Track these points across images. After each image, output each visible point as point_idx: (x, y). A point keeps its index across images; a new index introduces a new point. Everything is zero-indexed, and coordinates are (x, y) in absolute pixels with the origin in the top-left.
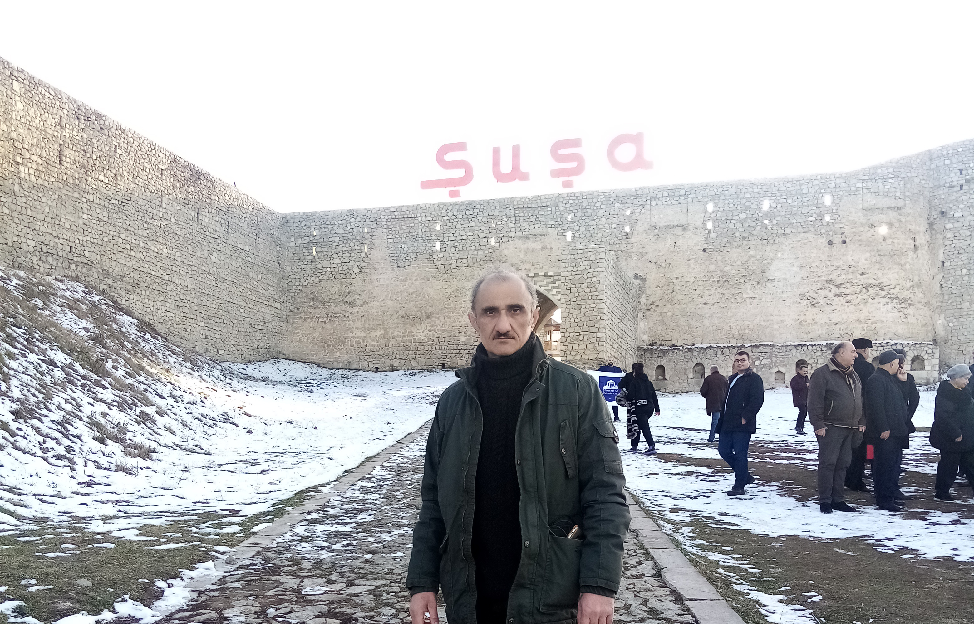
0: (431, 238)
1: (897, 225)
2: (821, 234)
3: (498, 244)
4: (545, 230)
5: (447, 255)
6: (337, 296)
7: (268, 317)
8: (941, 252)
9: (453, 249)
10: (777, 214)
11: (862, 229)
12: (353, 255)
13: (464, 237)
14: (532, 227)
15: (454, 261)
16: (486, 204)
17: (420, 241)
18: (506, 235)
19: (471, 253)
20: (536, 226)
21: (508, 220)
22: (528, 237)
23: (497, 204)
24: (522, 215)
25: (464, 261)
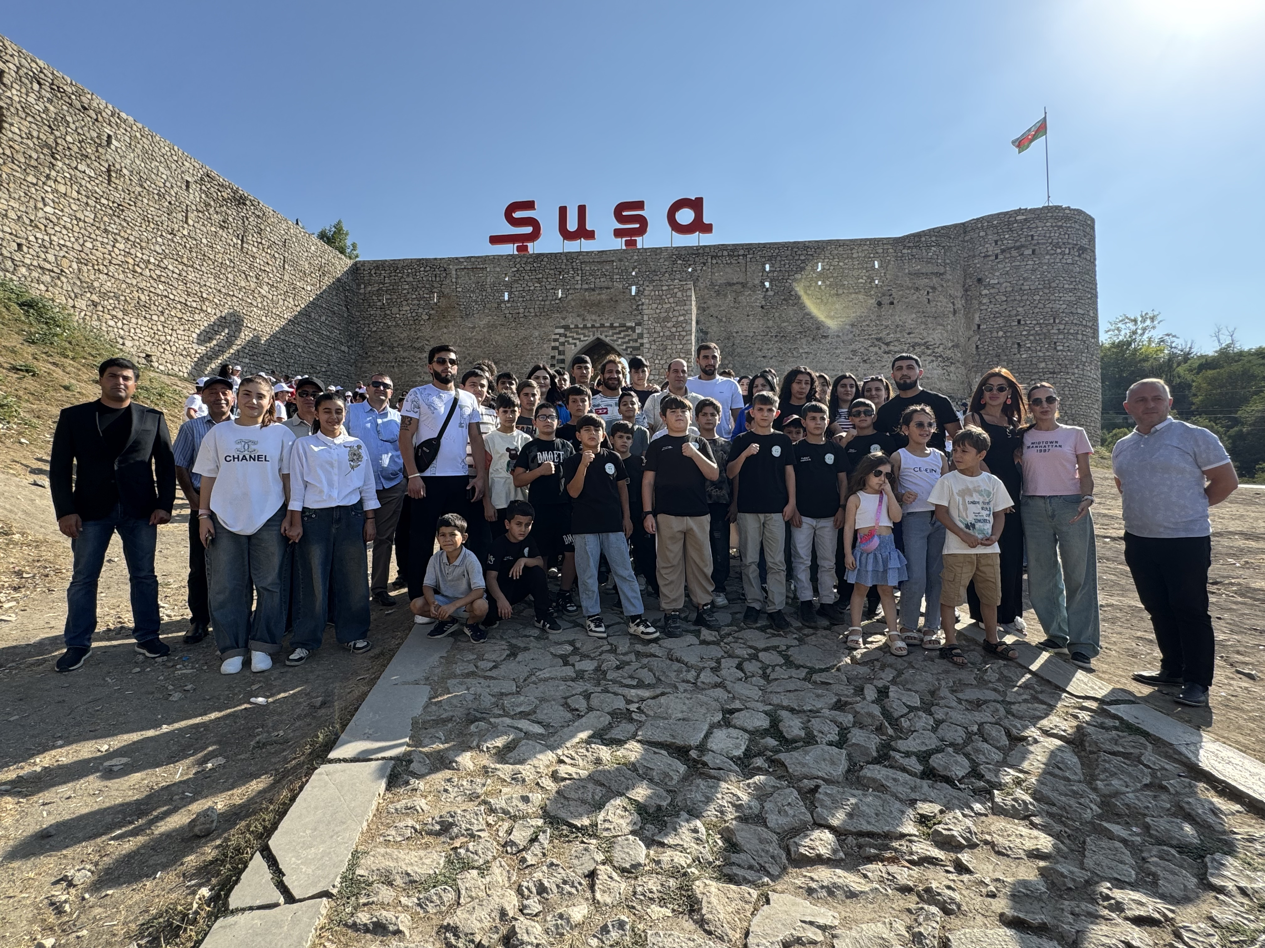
0: (499, 288)
1: (940, 289)
2: (871, 296)
3: (565, 296)
4: (610, 284)
5: (515, 304)
6: (406, 342)
7: (334, 359)
8: (977, 316)
9: (520, 299)
10: (830, 275)
11: (908, 292)
12: (422, 302)
13: (532, 288)
14: (598, 280)
15: (521, 311)
16: (553, 257)
17: (489, 290)
18: (573, 287)
19: (538, 303)
20: (602, 280)
21: (575, 273)
22: (593, 290)
23: (564, 258)
24: (588, 268)
25: (532, 310)
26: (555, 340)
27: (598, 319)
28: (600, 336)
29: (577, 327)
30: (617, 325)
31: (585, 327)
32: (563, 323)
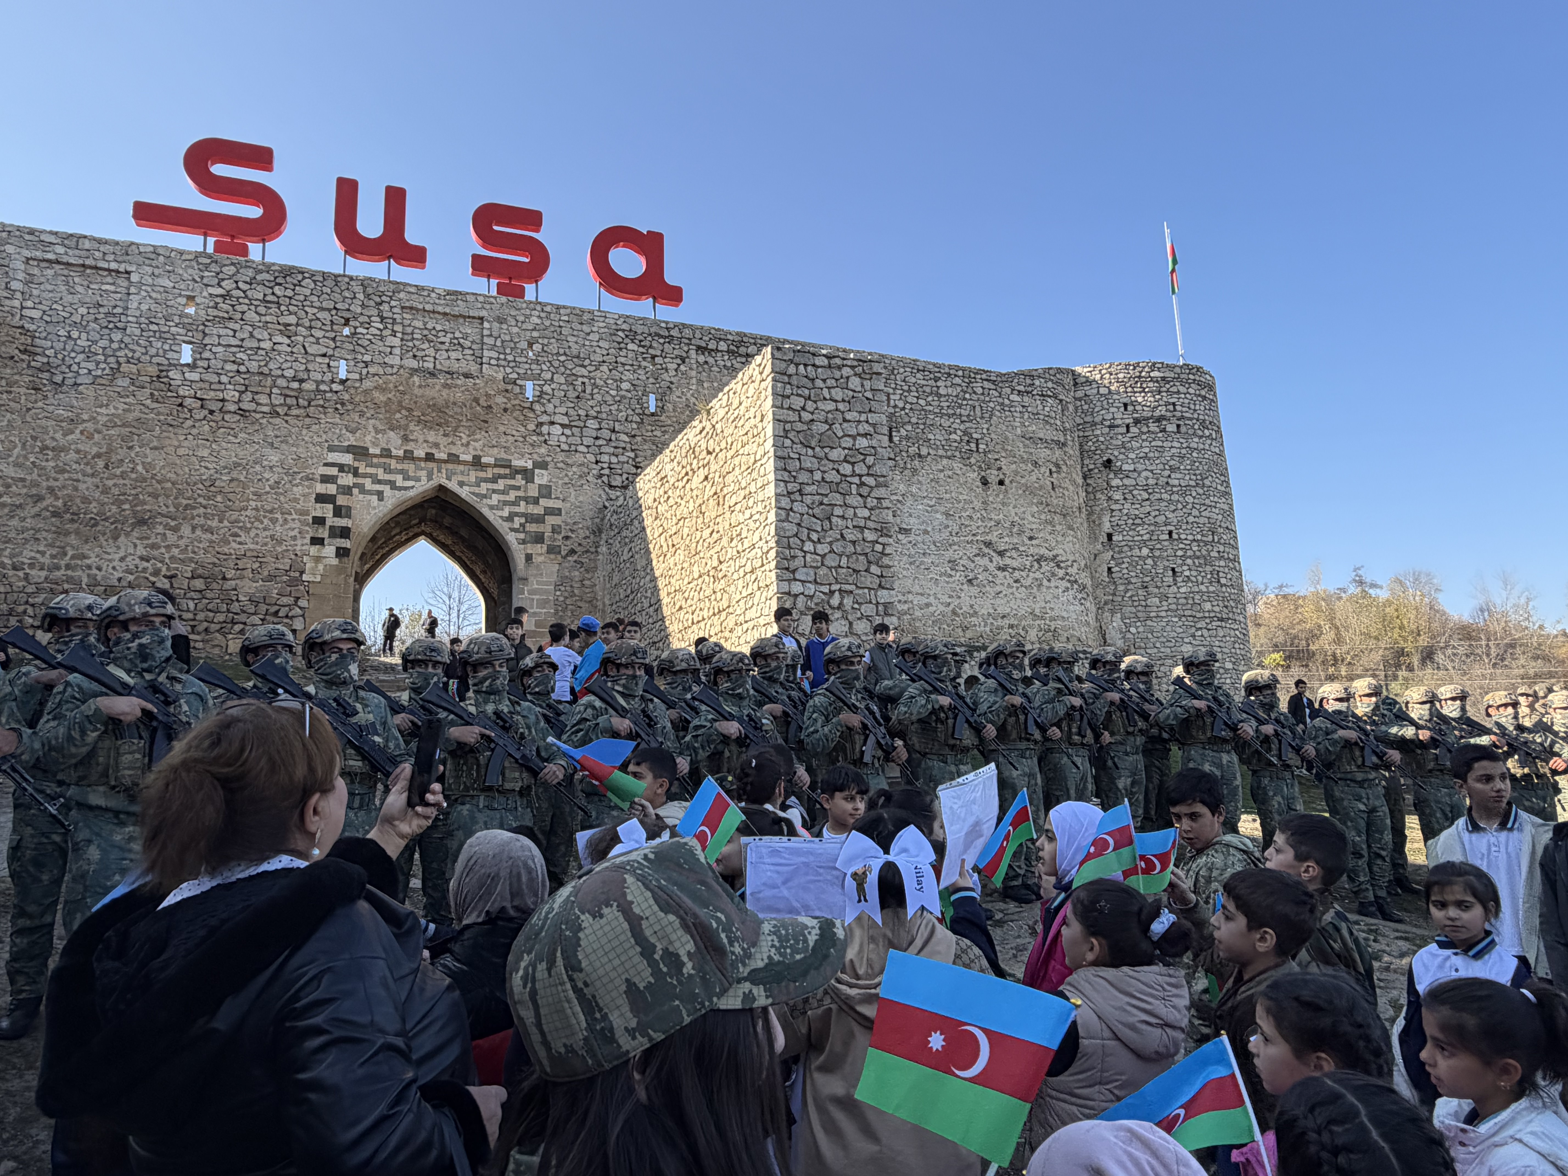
0: (166, 329)
2: (970, 465)
3: (357, 376)
4: (474, 368)
5: (212, 378)
8: (1106, 520)
9: (229, 367)
11: (1023, 466)
13: (267, 345)
14: (445, 355)
15: (231, 394)
16: (330, 283)
17: (134, 330)
18: (378, 359)
19: (281, 382)
20: (453, 355)
21: (386, 328)
22: (432, 375)
23: (358, 289)
24: (419, 324)
25: (263, 399)
26: (326, 479)
27: (443, 441)
28: (444, 482)
29: (386, 453)
30: (492, 461)
31: (409, 456)
32: (351, 440)
